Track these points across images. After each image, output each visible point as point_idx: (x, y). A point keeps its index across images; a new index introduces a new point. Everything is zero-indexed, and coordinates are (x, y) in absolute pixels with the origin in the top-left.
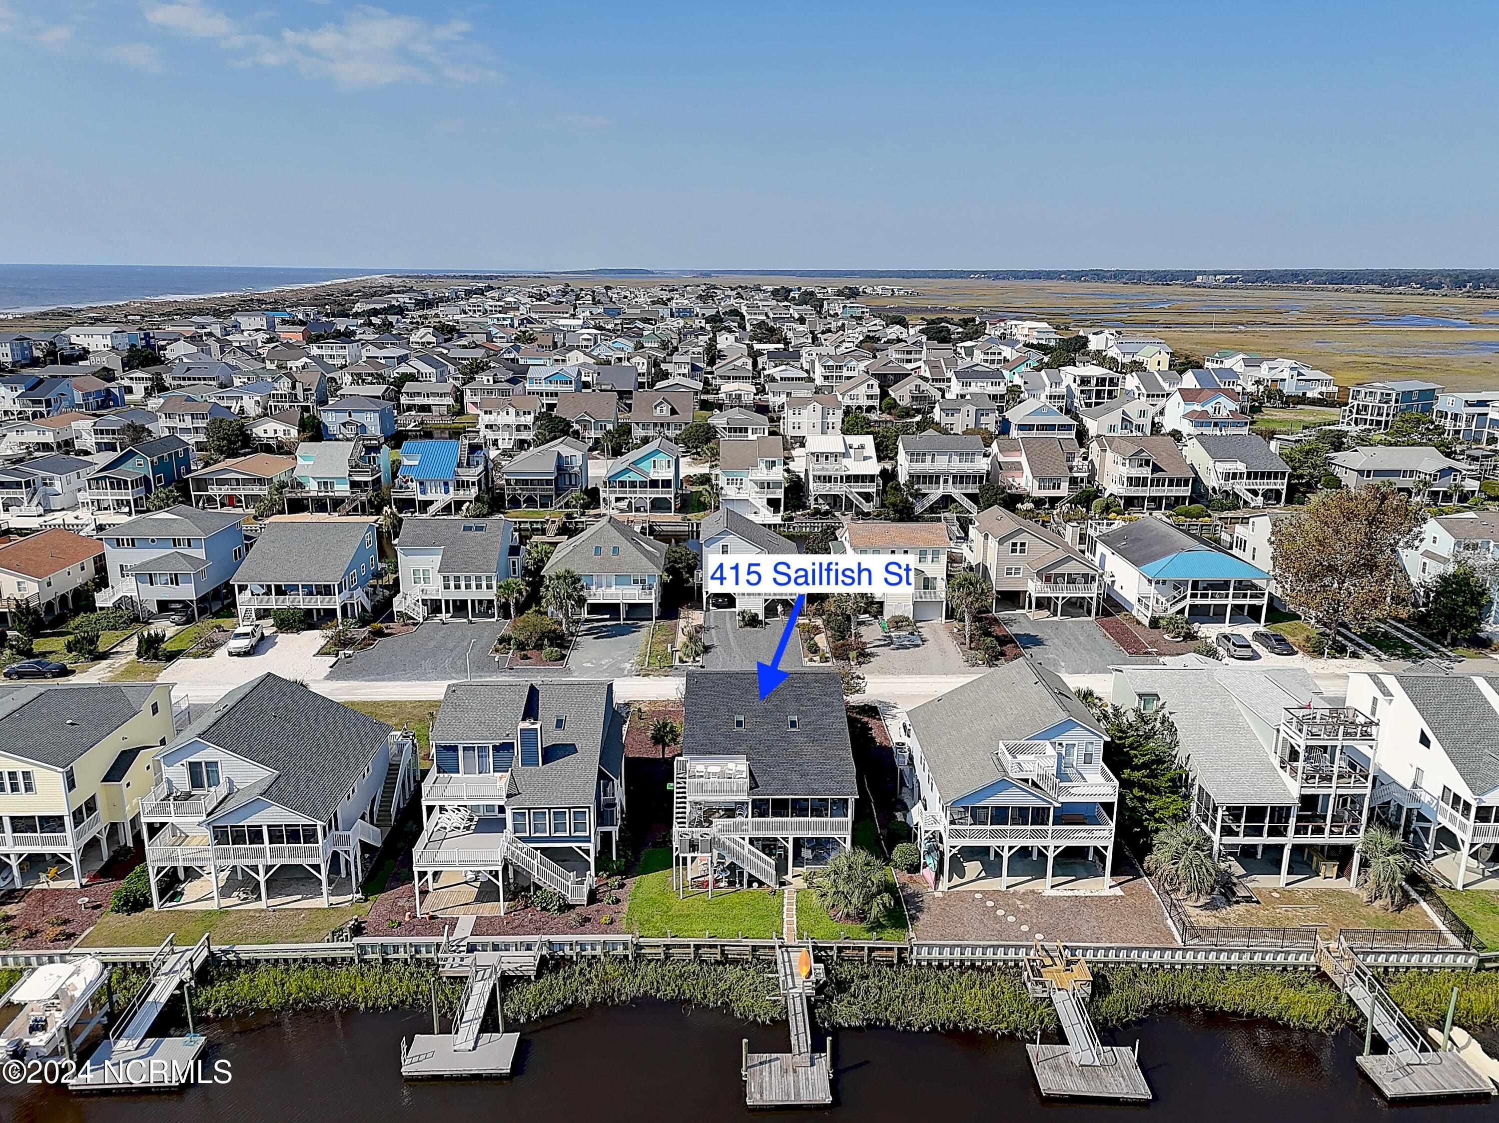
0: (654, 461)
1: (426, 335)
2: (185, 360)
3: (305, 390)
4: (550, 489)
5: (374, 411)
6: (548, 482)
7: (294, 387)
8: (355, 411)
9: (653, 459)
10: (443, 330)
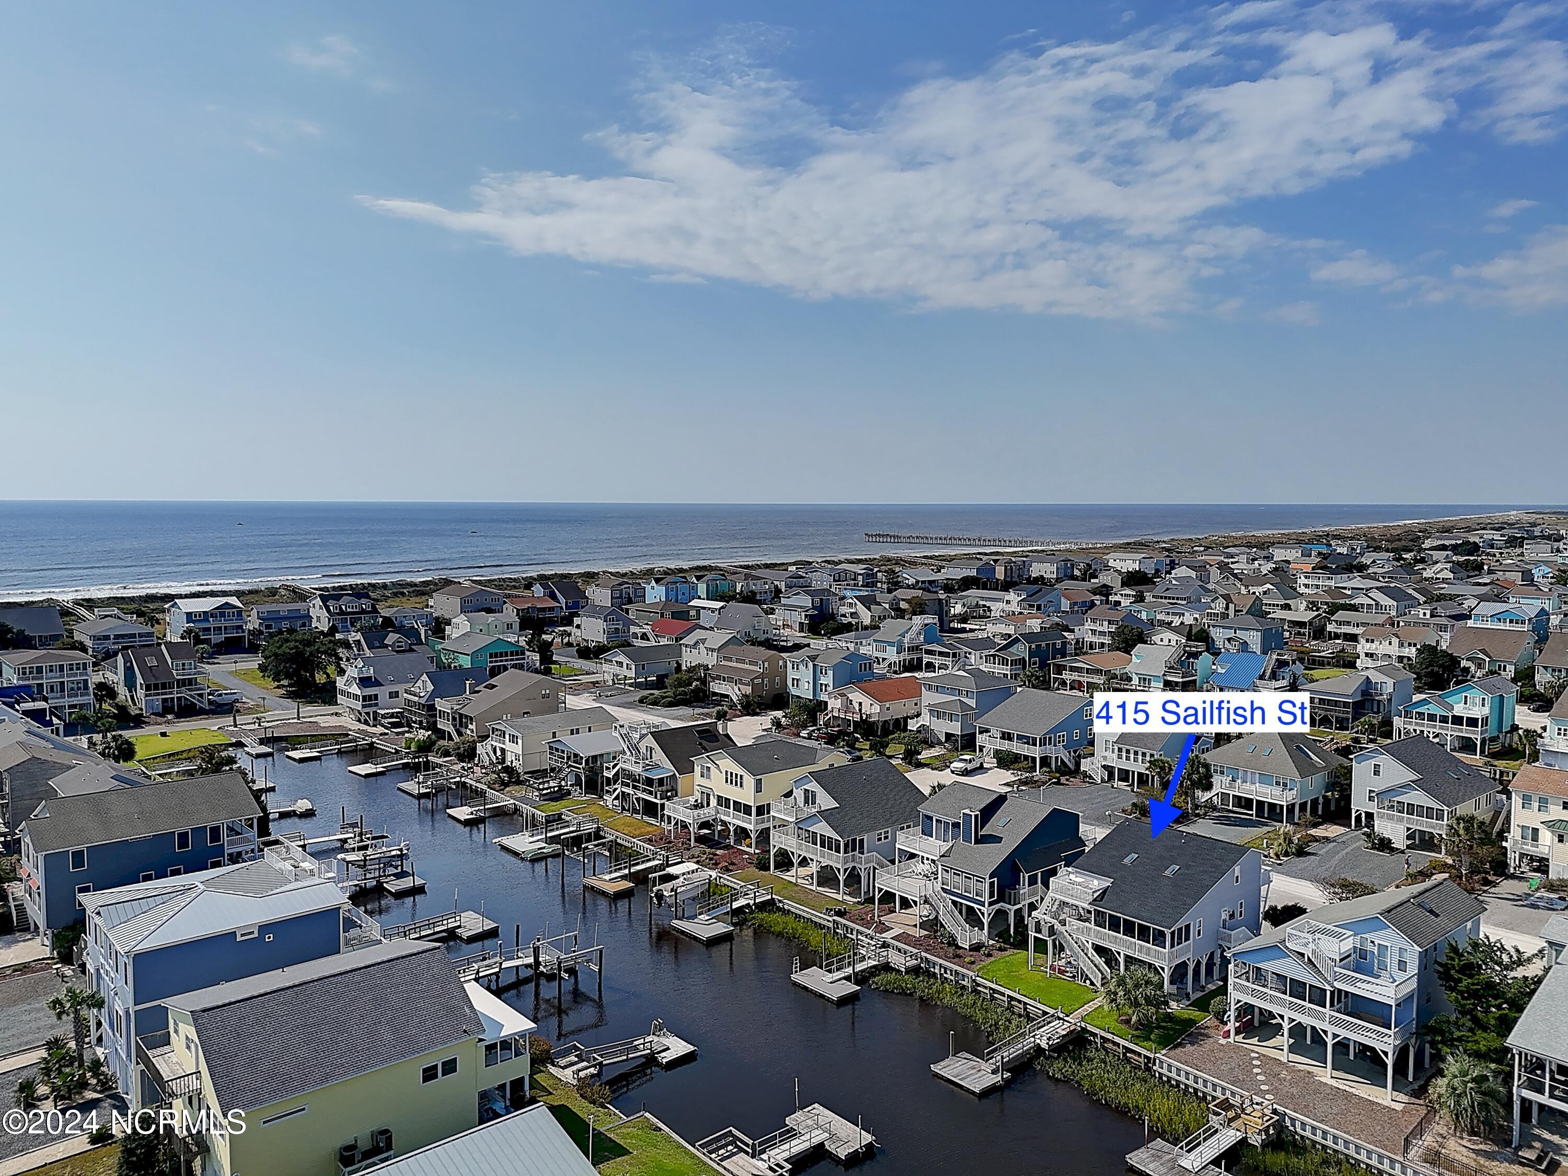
0: (1466, 697)
1: (1442, 570)
2: (1174, 582)
3: (1236, 611)
4: (1348, 713)
5: (1257, 630)
6: (1346, 704)
7: (1227, 608)
8: (1240, 629)
9: (1464, 694)
10: (1467, 566)
